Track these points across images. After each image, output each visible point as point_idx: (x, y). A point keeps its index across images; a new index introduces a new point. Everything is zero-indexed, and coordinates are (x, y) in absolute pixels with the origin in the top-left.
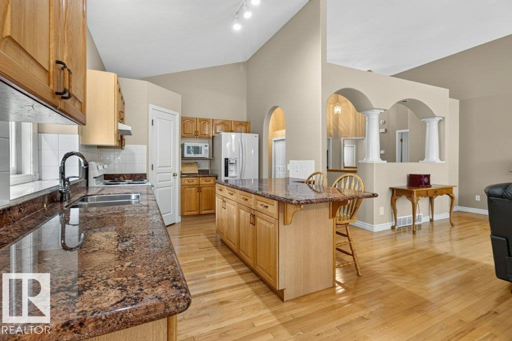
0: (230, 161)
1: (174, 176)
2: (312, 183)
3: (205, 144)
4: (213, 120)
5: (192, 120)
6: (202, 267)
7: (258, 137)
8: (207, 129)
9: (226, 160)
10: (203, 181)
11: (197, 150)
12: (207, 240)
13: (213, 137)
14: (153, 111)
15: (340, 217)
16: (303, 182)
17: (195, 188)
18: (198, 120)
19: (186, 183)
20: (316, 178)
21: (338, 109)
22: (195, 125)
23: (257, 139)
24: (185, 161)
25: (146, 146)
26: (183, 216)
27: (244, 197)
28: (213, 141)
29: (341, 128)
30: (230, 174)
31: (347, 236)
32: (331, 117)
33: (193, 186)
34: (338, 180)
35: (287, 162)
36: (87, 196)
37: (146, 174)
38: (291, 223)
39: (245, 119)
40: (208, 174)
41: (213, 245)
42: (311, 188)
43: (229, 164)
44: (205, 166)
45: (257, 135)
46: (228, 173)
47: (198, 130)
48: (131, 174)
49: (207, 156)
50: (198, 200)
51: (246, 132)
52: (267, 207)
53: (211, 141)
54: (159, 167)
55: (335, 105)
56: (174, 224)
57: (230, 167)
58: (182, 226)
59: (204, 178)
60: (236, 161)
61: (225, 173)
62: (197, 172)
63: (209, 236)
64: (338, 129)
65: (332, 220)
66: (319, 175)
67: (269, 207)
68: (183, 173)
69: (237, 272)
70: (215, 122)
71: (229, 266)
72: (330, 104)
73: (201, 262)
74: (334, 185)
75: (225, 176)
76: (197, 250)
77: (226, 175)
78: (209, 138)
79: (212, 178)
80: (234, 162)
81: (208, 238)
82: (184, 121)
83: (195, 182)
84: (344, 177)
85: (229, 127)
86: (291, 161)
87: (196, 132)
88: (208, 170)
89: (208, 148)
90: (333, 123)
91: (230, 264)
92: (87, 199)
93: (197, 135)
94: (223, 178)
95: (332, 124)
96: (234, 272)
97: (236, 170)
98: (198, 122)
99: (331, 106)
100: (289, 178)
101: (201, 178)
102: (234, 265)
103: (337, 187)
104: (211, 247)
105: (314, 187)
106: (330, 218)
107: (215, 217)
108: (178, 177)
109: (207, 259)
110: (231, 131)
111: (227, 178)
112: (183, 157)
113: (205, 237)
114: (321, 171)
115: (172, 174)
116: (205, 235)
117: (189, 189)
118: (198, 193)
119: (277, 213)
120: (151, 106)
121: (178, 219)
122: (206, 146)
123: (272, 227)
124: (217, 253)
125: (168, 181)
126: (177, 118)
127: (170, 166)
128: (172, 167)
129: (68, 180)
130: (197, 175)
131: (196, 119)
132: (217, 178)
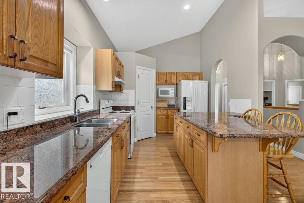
0: (187, 99)
1: (151, 108)
2: (247, 117)
3: (172, 88)
4: (177, 73)
5: (163, 74)
6: (159, 170)
7: (207, 83)
8: (173, 79)
9: (185, 99)
10: (170, 112)
11: (167, 92)
12: (168, 151)
13: (177, 83)
14: (139, 70)
15: (274, 150)
16: (239, 117)
17: (164, 117)
18: (167, 73)
19: (159, 113)
20: (252, 113)
21: (281, 58)
22: (166, 76)
23: (207, 84)
24: (159, 99)
25: (134, 90)
26: (157, 133)
27: (187, 126)
28: (177, 86)
29: (285, 72)
30: (187, 108)
31: (281, 169)
32: (275, 63)
33: (163, 115)
34: (273, 117)
35: (229, 101)
36: (92, 119)
37: (134, 107)
38: (217, 151)
39: (199, 71)
40: (174, 107)
41: (171, 155)
42: (247, 122)
43: (186, 102)
44: (172, 102)
45: (207, 81)
46: (186, 107)
47: (167, 79)
48: (126, 107)
49: (173, 96)
50: (166, 124)
51: (200, 80)
52: (200, 135)
53: (176, 86)
54: (142, 102)
55: (278, 54)
56: (152, 137)
57: (187, 103)
58: (156, 139)
59: (170, 110)
60: (191, 99)
61: (184, 107)
62: (167, 106)
63: (170, 148)
64: (282, 73)
65: (262, 153)
66: (254, 112)
67: (201, 136)
68: (157, 106)
69: (181, 179)
70: (178, 74)
71: (177, 173)
72: (274, 53)
73: (159, 166)
74: (268, 121)
75: (184, 109)
76: (160, 157)
77: (185, 108)
78: (174, 84)
79: (175, 110)
80: (190, 100)
81: (169, 149)
82: (158, 75)
83: (165, 112)
84: (279, 115)
85: (188, 77)
86: (231, 100)
87: (166, 81)
88: (175, 105)
89: (173, 91)
90: (277, 68)
91: (178, 171)
92: (92, 120)
93: (166, 83)
94: (182, 110)
95: (275, 69)
96: (179, 179)
97: (192, 105)
98: (167, 74)
99: (275, 55)
100: (230, 112)
101: (168, 110)
102: (180, 172)
103: (271, 123)
104: (169, 156)
105: (249, 121)
106: (259, 151)
107: (173, 136)
108: (154, 109)
109: (164, 165)
110: (189, 80)
111: (185, 111)
112: (158, 97)
113: (167, 148)
114: (257, 109)
115: (150, 107)
116: (168, 147)
117: (161, 117)
118: (166, 120)
119: (206, 141)
120: (137, 67)
121: (154, 135)
122: (172, 89)
123: (202, 152)
124: (171, 161)
125: (147, 111)
126: (153, 73)
127: (149, 102)
128: (150, 103)
129: (79, 110)
130: (167, 108)
131: (166, 73)
132: (179, 110)
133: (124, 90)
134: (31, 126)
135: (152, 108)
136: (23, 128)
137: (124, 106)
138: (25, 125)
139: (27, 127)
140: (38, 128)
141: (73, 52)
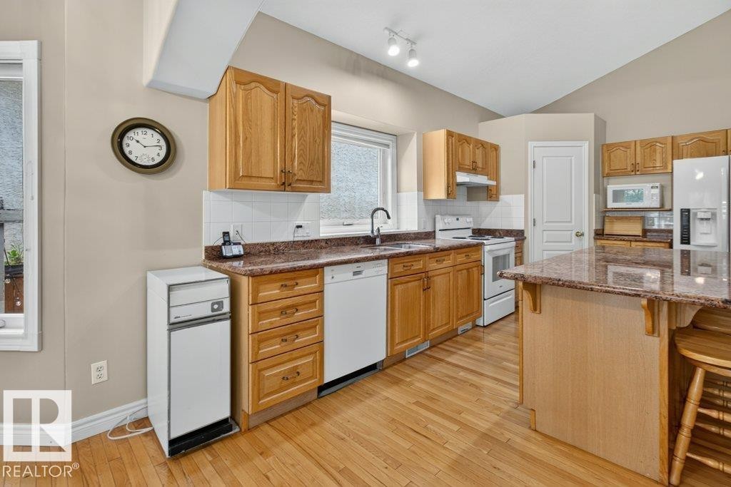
0: (694, 215)
1: (577, 235)
3: (651, 185)
4: (673, 137)
5: (625, 146)
8: (658, 157)
9: (685, 212)
13: (673, 169)
14: (537, 150)
18: (638, 144)
22: (633, 153)
25: (523, 196)
30: (694, 241)
37: (523, 231)
43: (693, 220)
47: (639, 160)
49: (656, 205)
54: (547, 222)
57: (695, 226)
59: (649, 244)
60: (713, 215)
61: (682, 237)
62: (639, 233)
70: (678, 141)
75: (682, 243)
77: (686, 239)
78: (664, 172)
79: (662, 245)
80: (708, 216)
87: (635, 165)
93: (635, 171)
94: (678, 245)
97: (716, 234)
98: (638, 147)
108: (587, 238)
110: (726, 152)
111: (685, 247)
112: (604, 209)
115: (574, 233)
120: (532, 144)
122: (653, 187)
125: (564, 242)
126: (585, 150)
127: (570, 222)
128: (573, 223)
129: (378, 229)
130: (638, 238)
131: (633, 144)
132: (671, 246)
133: (502, 197)
134: (316, 240)
135: (580, 235)
136: (309, 241)
137: (503, 228)
138: (310, 238)
139: (312, 241)
140: (323, 244)
141: (391, 146)
